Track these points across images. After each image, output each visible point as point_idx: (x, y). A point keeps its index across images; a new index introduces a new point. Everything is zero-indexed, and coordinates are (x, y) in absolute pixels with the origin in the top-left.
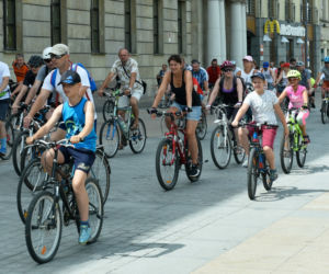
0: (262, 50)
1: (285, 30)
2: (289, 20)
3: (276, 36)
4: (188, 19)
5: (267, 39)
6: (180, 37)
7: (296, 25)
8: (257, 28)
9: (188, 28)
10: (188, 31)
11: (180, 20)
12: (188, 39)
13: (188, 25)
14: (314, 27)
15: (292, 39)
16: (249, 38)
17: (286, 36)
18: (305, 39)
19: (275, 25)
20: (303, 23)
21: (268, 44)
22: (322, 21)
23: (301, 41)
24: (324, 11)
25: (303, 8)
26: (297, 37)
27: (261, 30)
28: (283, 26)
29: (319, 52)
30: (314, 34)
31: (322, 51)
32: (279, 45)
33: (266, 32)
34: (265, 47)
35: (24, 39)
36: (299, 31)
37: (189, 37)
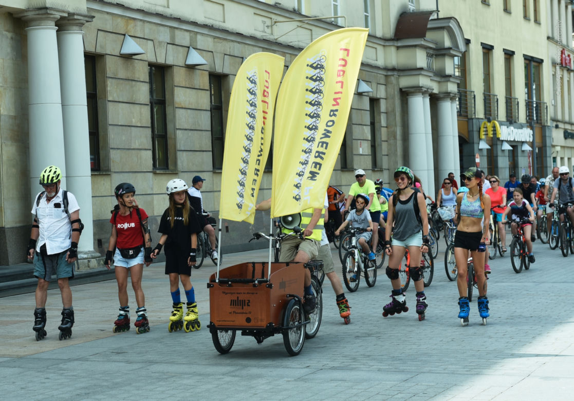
0: (477, 160)
1: (506, 133)
2: (511, 120)
3: (495, 142)
4: (383, 123)
5: (484, 145)
6: (374, 147)
7: (521, 127)
8: (470, 132)
9: (383, 133)
10: (384, 137)
11: (373, 124)
12: (384, 148)
13: (384, 130)
14: (543, 128)
15: (515, 145)
16: (461, 145)
17: (507, 141)
18: (532, 144)
19: (494, 127)
20: (530, 124)
21: (485, 153)
22: (554, 120)
23: (527, 148)
24: (555, 106)
25: (529, 104)
26: (523, 143)
27: (475, 135)
28: (504, 128)
29: (550, 161)
30: (543, 137)
31: (555, 159)
32: (500, 153)
33: (483, 137)
34: (481, 156)
35: (179, 154)
36: (525, 135)
37: (384, 145)
